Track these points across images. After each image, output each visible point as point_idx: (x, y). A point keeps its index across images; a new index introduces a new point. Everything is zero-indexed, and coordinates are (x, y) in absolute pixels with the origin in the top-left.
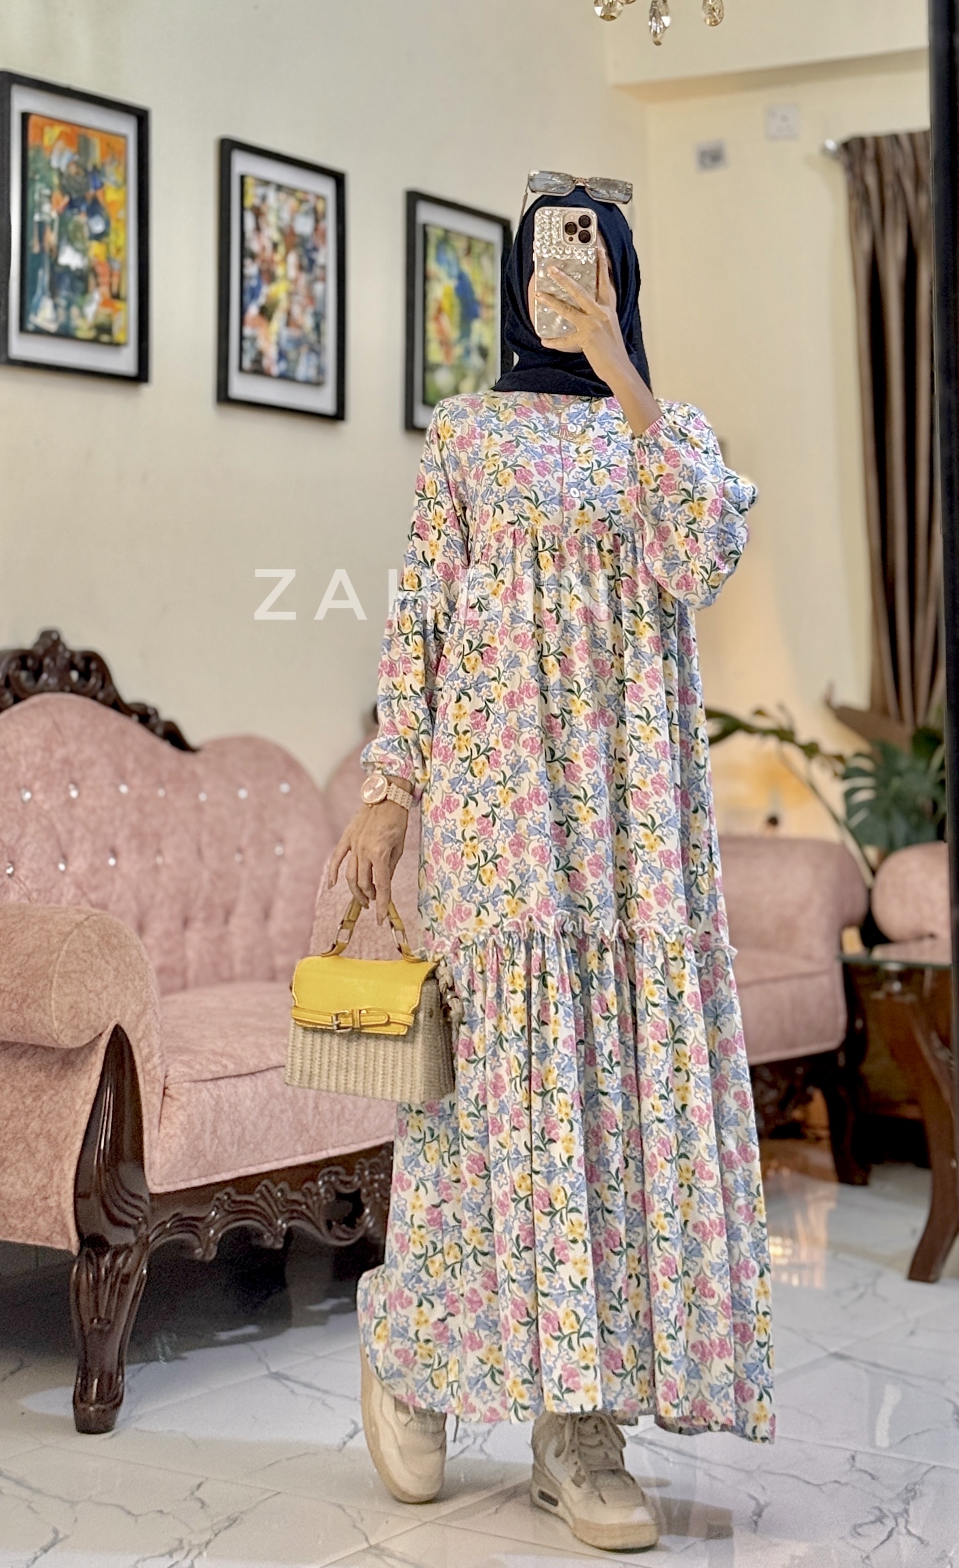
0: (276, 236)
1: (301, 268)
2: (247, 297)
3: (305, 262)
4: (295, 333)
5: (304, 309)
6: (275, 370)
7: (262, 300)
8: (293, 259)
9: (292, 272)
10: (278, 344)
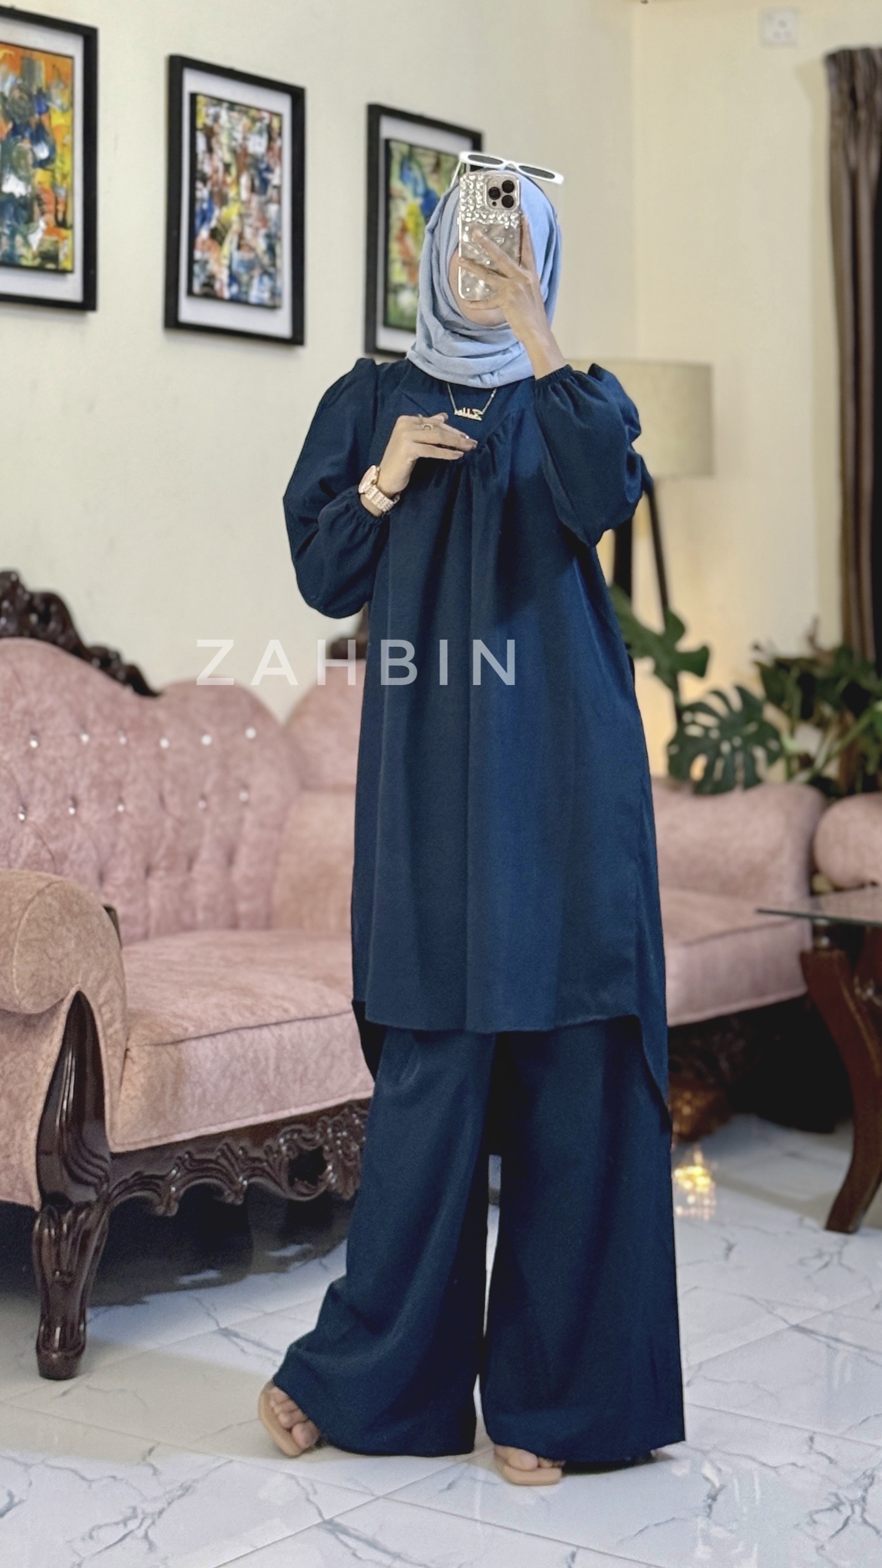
0: (228, 157)
1: (253, 189)
2: (198, 221)
3: (257, 183)
4: (247, 255)
5: (257, 230)
6: (226, 294)
7: (213, 223)
8: (245, 180)
9: (245, 194)
10: (230, 267)
